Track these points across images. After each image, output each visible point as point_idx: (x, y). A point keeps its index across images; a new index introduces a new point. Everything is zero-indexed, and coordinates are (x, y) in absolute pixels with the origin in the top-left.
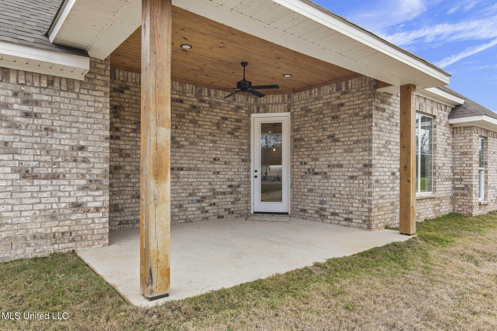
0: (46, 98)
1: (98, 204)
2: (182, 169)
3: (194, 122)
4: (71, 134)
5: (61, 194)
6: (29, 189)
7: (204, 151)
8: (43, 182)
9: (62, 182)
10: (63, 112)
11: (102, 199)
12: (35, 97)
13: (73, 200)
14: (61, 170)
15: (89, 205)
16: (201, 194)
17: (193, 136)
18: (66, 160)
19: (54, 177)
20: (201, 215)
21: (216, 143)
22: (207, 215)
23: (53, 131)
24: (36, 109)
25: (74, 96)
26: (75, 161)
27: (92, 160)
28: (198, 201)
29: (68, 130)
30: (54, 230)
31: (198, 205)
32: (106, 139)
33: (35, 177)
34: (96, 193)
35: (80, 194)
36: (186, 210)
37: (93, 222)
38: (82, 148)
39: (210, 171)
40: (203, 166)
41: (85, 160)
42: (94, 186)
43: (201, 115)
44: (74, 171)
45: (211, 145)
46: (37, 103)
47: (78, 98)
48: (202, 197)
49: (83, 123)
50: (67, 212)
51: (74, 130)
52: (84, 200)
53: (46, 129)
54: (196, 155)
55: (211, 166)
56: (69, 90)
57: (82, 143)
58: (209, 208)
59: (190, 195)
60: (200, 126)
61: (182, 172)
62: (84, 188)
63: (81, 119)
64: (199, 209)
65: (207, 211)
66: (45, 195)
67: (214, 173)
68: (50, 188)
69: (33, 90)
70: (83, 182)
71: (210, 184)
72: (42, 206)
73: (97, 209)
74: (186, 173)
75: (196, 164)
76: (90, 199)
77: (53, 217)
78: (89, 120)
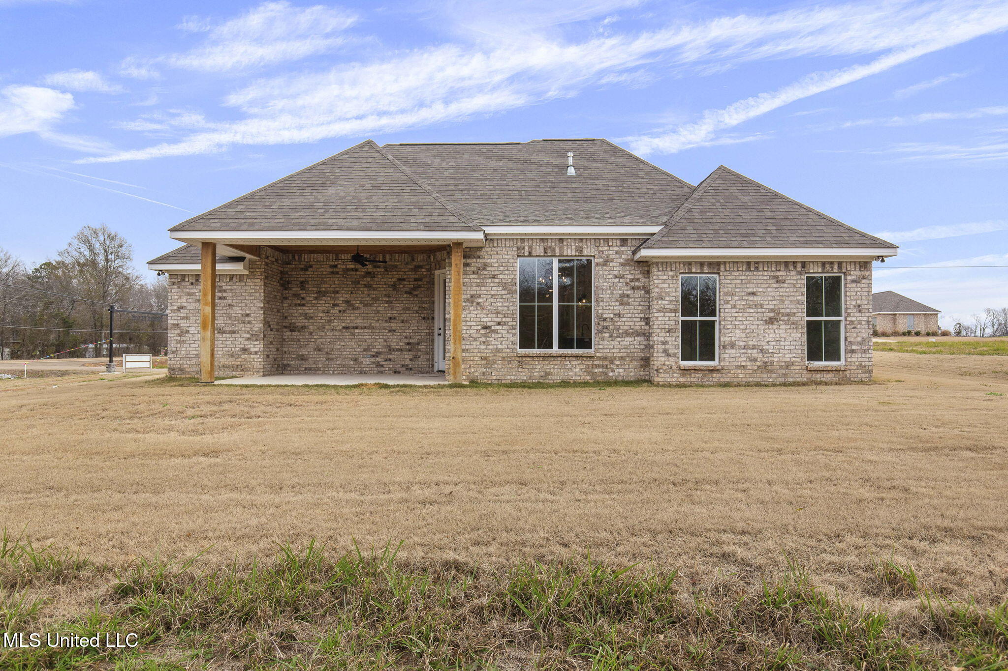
0: (229, 287)
1: (256, 350)
2: (357, 328)
3: (369, 286)
4: (242, 307)
5: (236, 343)
6: (221, 339)
7: (378, 312)
8: (228, 335)
9: (237, 335)
10: (238, 294)
11: (259, 346)
12: (224, 288)
13: (243, 346)
14: (237, 328)
15: (252, 350)
16: (375, 350)
17: (367, 299)
18: (239, 323)
19: (233, 332)
20: (376, 369)
21: (391, 303)
22: (382, 369)
23: (233, 306)
24: (225, 295)
25: (244, 284)
26: (244, 323)
27: (253, 322)
28: (373, 356)
29: (240, 305)
30: (233, 363)
31: (373, 359)
32: (261, 308)
33: (224, 332)
34: (256, 343)
35: (246, 343)
36: (361, 363)
37: (254, 361)
38: (248, 315)
39: (385, 329)
40: (378, 325)
41: (249, 322)
42: (254, 338)
43: (376, 279)
44: (243, 329)
45: (386, 305)
46: (225, 291)
47: (246, 285)
48: (377, 353)
49: (248, 300)
50: (240, 353)
51: (244, 305)
52: (249, 346)
53: (229, 305)
54: (371, 315)
55: (386, 324)
56: (240, 281)
57: (248, 312)
58: (384, 363)
59: (365, 350)
60: (374, 289)
61: (356, 331)
62: (248, 339)
63: (247, 298)
64: (374, 363)
65: (382, 366)
66: (228, 343)
67: (389, 331)
68: (231, 339)
69: (223, 284)
70: (248, 336)
71: (385, 341)
72: (227, 349)
73: (256, 353)
74: (361, 331)
75: (371, 323)
76: (252, 346)
77: (232, 356)
78: (251, 298)
